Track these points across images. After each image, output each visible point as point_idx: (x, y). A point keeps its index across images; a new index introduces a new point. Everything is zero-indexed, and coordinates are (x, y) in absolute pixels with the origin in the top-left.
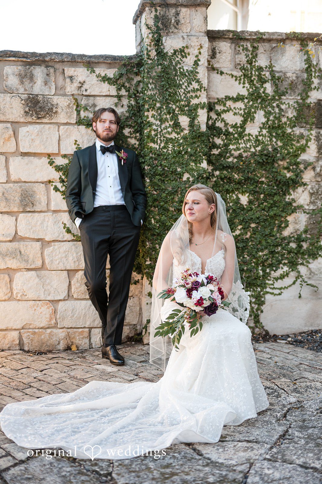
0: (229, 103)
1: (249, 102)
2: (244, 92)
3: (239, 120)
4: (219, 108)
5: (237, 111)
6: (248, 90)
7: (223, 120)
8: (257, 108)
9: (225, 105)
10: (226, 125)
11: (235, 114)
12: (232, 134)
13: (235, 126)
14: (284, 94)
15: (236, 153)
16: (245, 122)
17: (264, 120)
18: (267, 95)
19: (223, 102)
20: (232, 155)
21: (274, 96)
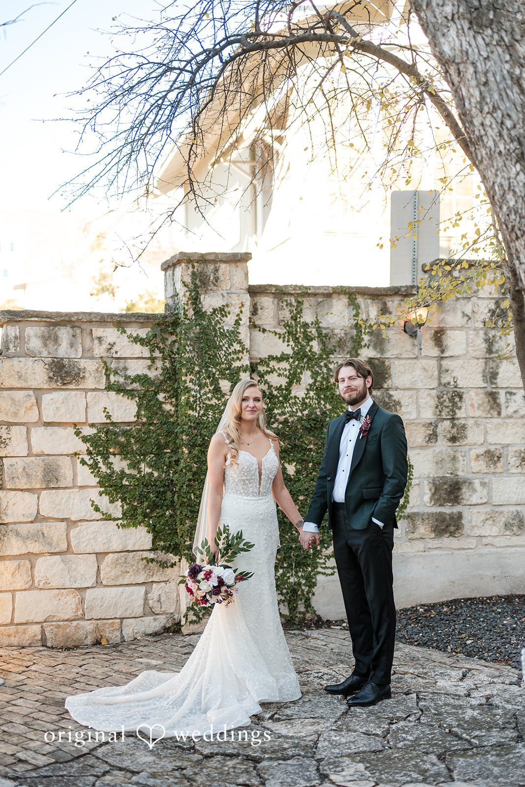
0: (273, 363)
1: (294, 362)
2: (289, 351)
3: (283, 381)
4: (261, 369)
5: (282, 372)
6: (293, 349)
7: (266, 382)
8: (303, 368)
9: (268, 366)
10: (270, 387)
11: (279, 375)
12: (276, 397)
13: (279, 389)
14: (332, 352)
15: (282, 418)
16: (290, 384)
17: (311, 381)
18: (314, 354)
19: (266, 362)
20: (277, 420)
21: (321, 355)
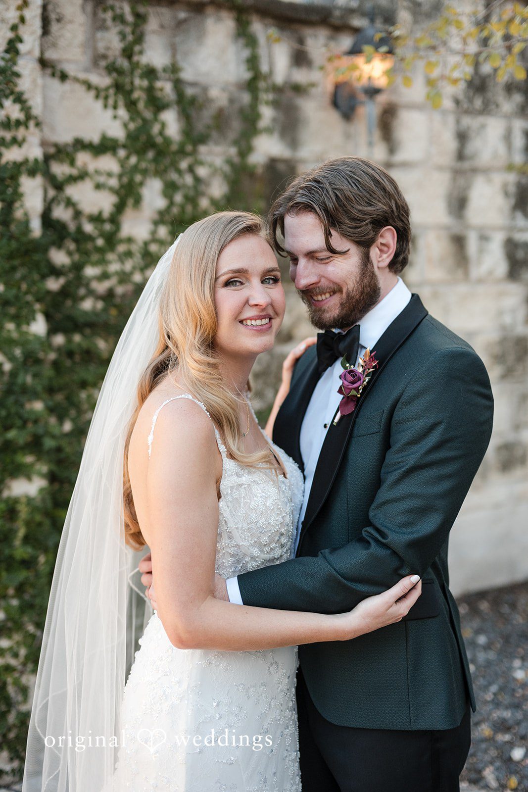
0: (83, 158)
1: (128, 157)
2: (117, 132)
3: (105, 203)
4: (60, 169)
5: (102, 179)
6: (125, 125)
7: (69, 203)
8: (145, 172)
9: (72, 163)
10: (78, 214)
11: (98, 187)
12: (90, 238)
13: (96, 219)
14: (202, 139)
15: (101, 287)
16: (120, 208)
17: (161, 203)
18: (168, 141)
19: (68, 154)
20: (91, 293)
21: (182, 147)
